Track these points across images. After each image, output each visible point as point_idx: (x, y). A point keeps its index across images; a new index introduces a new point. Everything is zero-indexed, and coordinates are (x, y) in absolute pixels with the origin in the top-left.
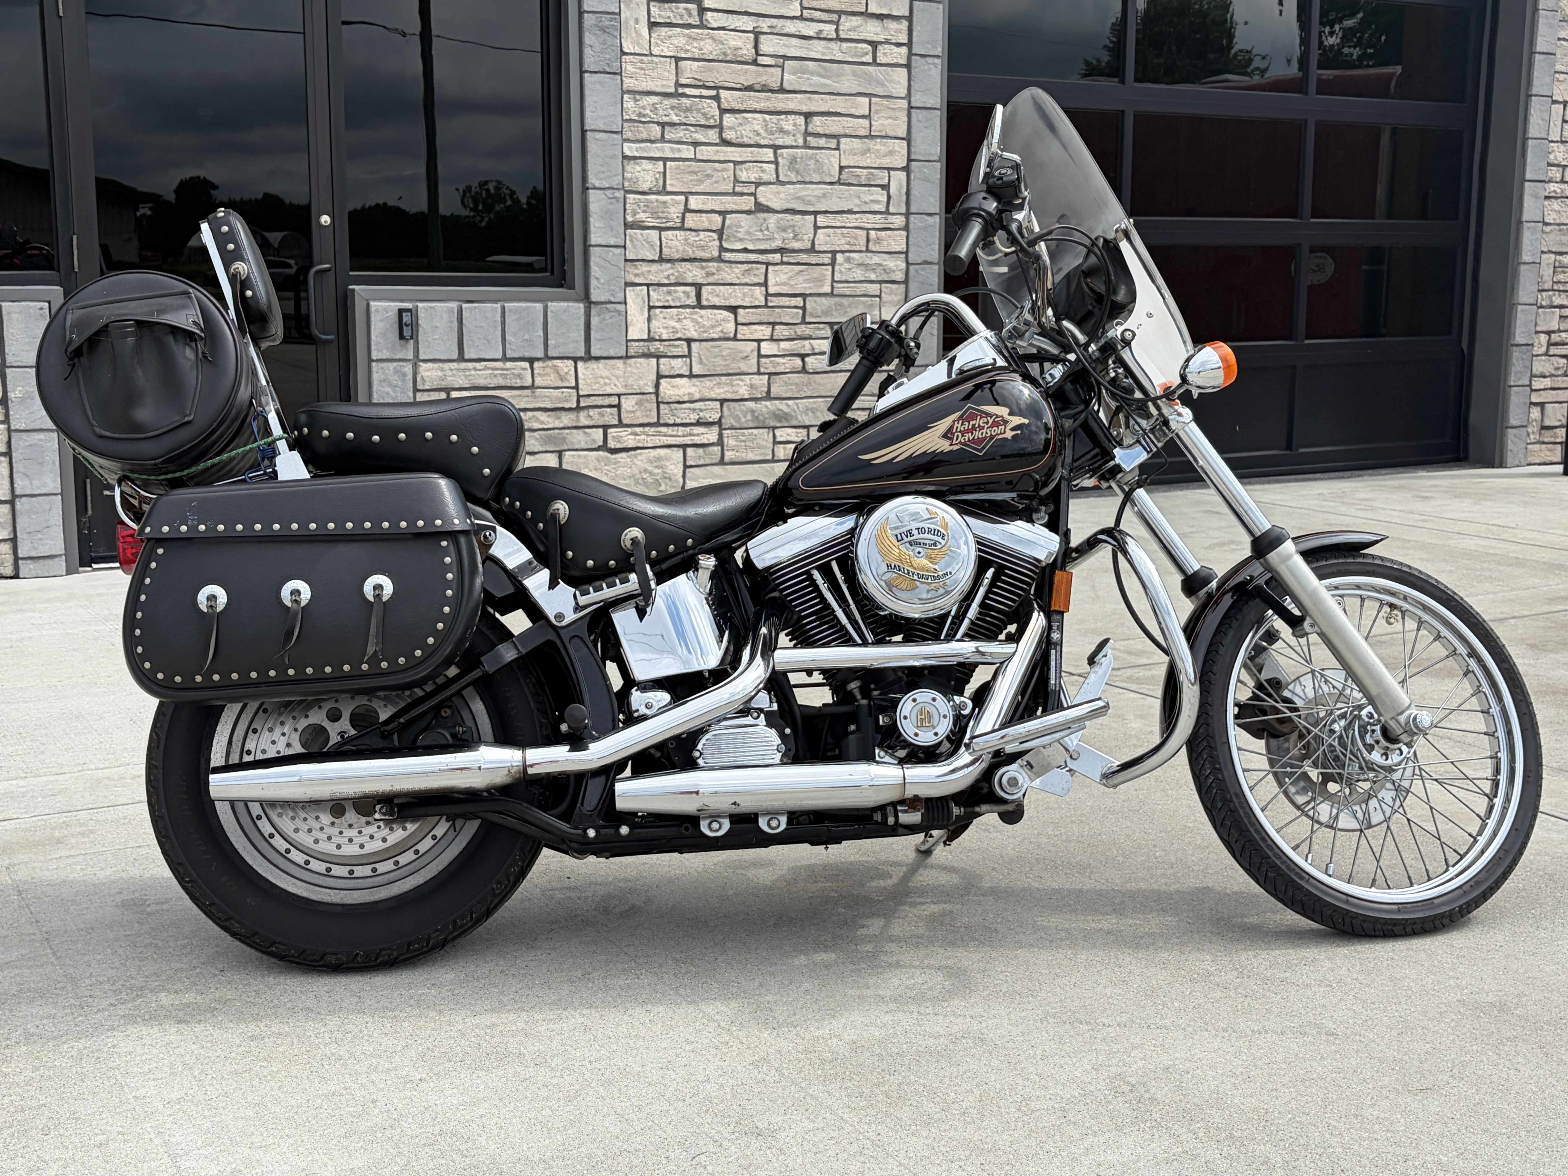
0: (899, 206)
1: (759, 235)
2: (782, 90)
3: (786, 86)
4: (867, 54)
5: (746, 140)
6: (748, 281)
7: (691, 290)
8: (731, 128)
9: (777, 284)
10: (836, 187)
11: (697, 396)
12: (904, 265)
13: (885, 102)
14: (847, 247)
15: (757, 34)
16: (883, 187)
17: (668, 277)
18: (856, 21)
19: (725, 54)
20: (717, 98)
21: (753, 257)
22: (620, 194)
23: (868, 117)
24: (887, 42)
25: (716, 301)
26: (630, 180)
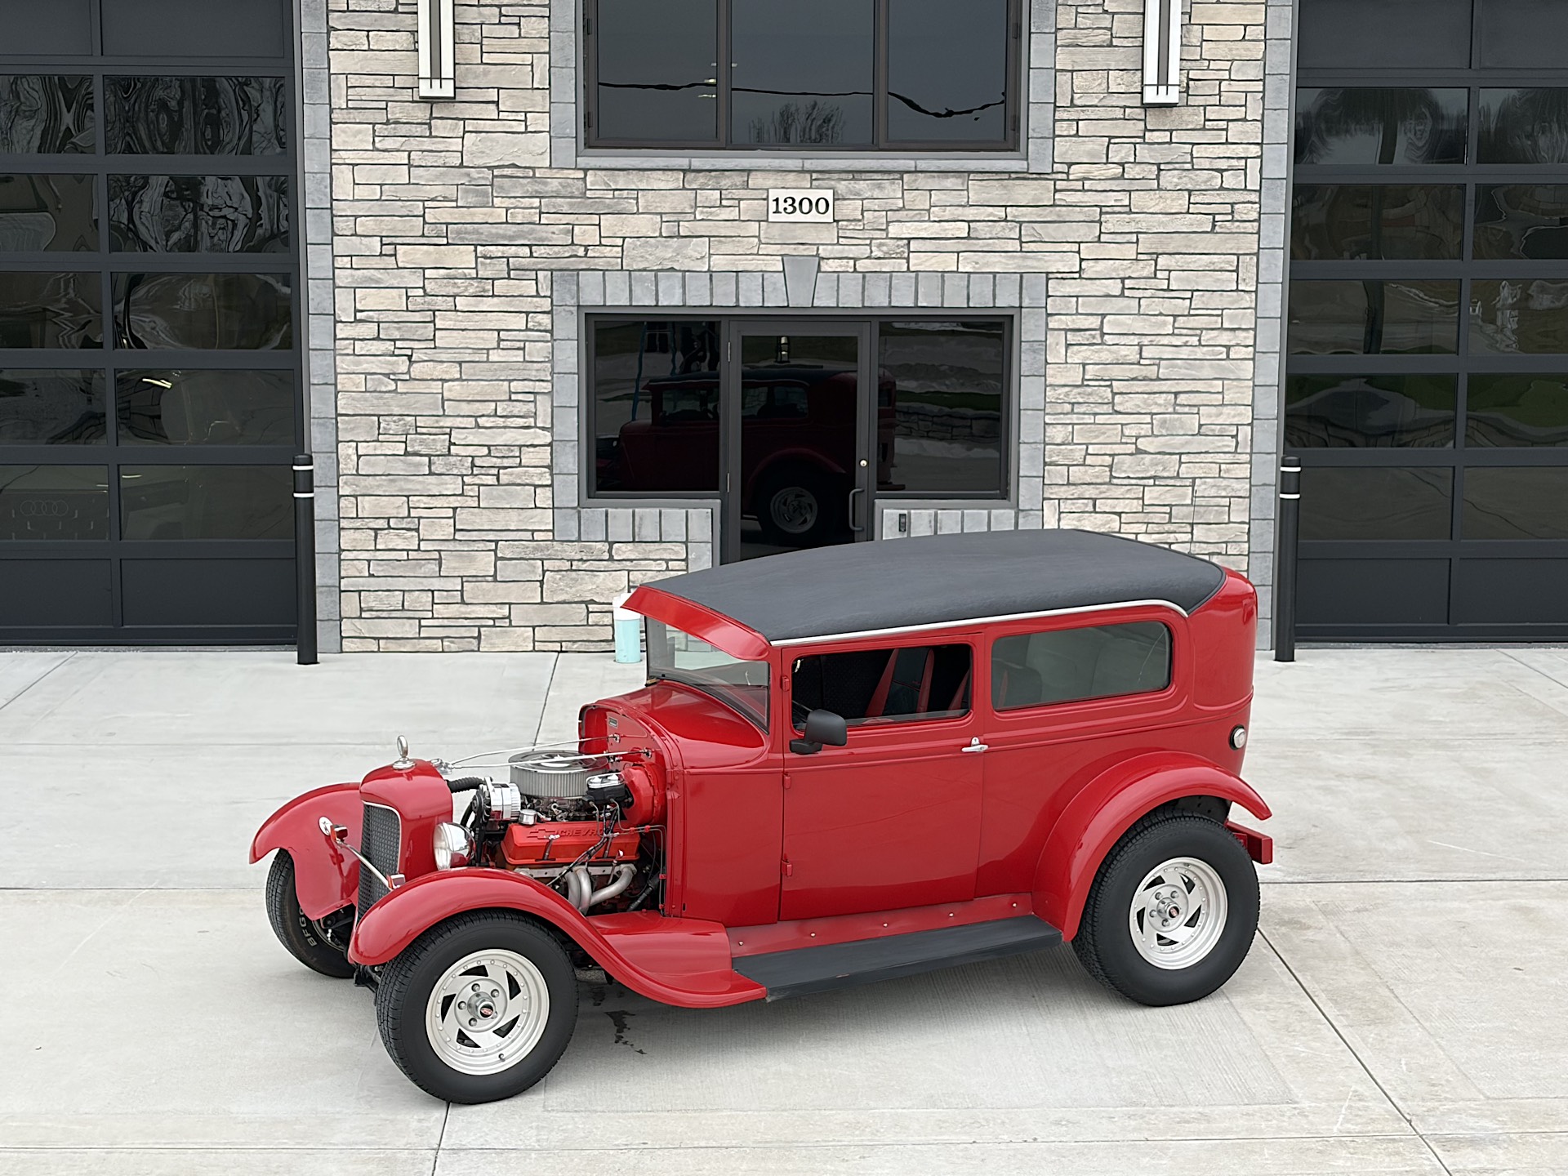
0: (1244, 448)
1: (1138, 468)
2: (1158, 379)
3: (1160, 376)
4: (1222, 353)
5: (1129, 411)
6: (1129, 496)
7: (1091, 502)
8: (1120, 404)
9: (1150, 498)
10: (1196, 437)
12: (1248, 486)
13: (1235, 383)
14: (1203, 475)
15: (1141, 346)
16: (1232, 437)
17: (1073, 494)
18: (1212, 333)
19: (1117, 359)
21: (1133, 482)
22: (1041, 446)
24: (1238, 345)
25: (1105, 509)
26: (1049, 437)
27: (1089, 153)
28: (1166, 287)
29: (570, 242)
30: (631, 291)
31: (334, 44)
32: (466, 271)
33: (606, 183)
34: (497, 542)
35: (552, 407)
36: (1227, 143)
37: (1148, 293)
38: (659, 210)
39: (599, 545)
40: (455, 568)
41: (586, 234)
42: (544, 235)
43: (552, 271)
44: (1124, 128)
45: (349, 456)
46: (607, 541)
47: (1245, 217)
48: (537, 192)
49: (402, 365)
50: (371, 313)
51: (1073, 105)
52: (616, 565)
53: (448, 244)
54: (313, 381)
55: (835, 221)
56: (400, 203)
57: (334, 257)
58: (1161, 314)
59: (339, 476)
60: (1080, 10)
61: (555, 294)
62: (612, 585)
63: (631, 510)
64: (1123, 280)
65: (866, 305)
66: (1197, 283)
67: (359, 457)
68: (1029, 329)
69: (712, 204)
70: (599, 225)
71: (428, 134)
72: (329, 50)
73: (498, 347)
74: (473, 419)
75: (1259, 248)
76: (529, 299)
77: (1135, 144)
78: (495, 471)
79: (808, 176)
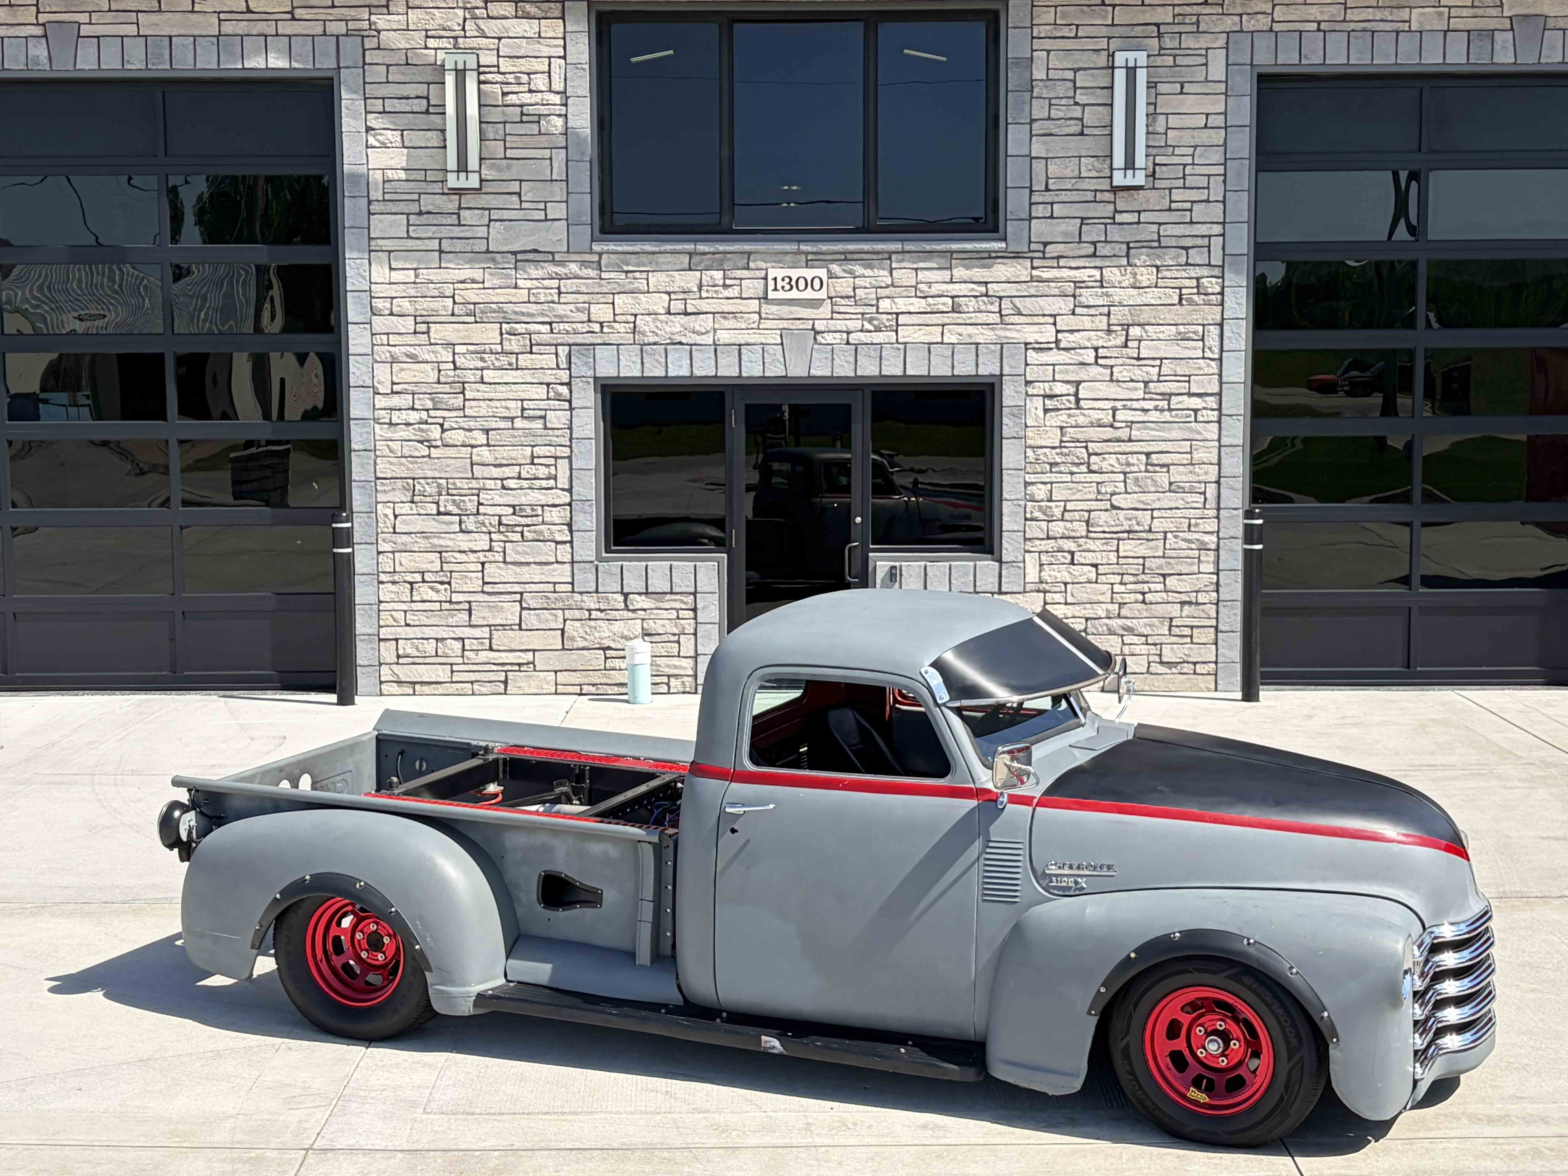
0: (1211, 503)
1: (1113, 523)
2: (1130, 440)
3: (1133, 438)
4: (1190, 416)
5: (1104, 470)
6: (1105, 548)
7: (1067, 555)
8: (1095, 464)
9: (1125, 551)
10: (1168, 494)
11: (1070, 615)
12: (1215, 539)
13: (1202, 443)
14: (1174, 529)
15: (1114, 410)
16: (1200, 493)
17: (1052, 548)
18: (1180, 398)
19: (1092, 423)
20: (1086, 447)
21: (1109, 535)
22: (1022, 503)
23: (1191, 453)
24: (1204, 408)
25: (1083, 561)
26: (1029, 495)
27: (1065, 234)
28: (1136, 356)
29: (586, 319)
30: (642, 363)
31: (372, 141)
32: (493, 347)
33: (618, 266)
34: (521, 594)
35: (571, 469)
36: (1192, 222)
37: (1120, 361)
38: (668, 289)
39: (616, 596)
40: (484, 618)
41: (602, 312)
42: (563, 313)
43: (570, 345)
44: (1096, 210)
45: (386, 515)
46: (622, 592)
47: (1210, 291)
48: (556, 273)
49: (435, 432)
50: (406, 386)
51: (1047, 189)
52: (630, 614)
53: (476, 322)
54: (354, 446)
55: (829, 297)
56: (432, 286)
57: (373, 335)
58: (1132, 381)
59: (377, 534)
60: (1053, 102)
61: (573, 366)
62: (626, 633)
63: (644, 564)
64: (1096, 349)
65: (859, 374)
66: (1165, 351)
67: (396, 516)
68: (1010, 395)
69: (717, 282)
70: (613, 303)
71: (456, 222)
72: (367, 147)
73: (522, 416)
74: (499, 482)
75: (1223, 319)
76: (550, 372)
77: (1106, 224)
78: (519, 529)
79: (803, 257)
